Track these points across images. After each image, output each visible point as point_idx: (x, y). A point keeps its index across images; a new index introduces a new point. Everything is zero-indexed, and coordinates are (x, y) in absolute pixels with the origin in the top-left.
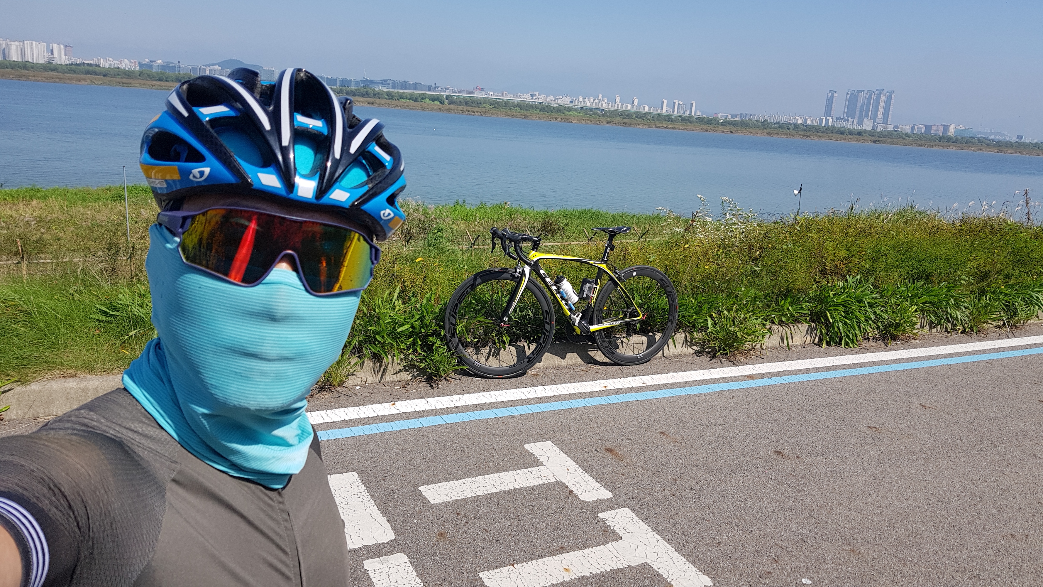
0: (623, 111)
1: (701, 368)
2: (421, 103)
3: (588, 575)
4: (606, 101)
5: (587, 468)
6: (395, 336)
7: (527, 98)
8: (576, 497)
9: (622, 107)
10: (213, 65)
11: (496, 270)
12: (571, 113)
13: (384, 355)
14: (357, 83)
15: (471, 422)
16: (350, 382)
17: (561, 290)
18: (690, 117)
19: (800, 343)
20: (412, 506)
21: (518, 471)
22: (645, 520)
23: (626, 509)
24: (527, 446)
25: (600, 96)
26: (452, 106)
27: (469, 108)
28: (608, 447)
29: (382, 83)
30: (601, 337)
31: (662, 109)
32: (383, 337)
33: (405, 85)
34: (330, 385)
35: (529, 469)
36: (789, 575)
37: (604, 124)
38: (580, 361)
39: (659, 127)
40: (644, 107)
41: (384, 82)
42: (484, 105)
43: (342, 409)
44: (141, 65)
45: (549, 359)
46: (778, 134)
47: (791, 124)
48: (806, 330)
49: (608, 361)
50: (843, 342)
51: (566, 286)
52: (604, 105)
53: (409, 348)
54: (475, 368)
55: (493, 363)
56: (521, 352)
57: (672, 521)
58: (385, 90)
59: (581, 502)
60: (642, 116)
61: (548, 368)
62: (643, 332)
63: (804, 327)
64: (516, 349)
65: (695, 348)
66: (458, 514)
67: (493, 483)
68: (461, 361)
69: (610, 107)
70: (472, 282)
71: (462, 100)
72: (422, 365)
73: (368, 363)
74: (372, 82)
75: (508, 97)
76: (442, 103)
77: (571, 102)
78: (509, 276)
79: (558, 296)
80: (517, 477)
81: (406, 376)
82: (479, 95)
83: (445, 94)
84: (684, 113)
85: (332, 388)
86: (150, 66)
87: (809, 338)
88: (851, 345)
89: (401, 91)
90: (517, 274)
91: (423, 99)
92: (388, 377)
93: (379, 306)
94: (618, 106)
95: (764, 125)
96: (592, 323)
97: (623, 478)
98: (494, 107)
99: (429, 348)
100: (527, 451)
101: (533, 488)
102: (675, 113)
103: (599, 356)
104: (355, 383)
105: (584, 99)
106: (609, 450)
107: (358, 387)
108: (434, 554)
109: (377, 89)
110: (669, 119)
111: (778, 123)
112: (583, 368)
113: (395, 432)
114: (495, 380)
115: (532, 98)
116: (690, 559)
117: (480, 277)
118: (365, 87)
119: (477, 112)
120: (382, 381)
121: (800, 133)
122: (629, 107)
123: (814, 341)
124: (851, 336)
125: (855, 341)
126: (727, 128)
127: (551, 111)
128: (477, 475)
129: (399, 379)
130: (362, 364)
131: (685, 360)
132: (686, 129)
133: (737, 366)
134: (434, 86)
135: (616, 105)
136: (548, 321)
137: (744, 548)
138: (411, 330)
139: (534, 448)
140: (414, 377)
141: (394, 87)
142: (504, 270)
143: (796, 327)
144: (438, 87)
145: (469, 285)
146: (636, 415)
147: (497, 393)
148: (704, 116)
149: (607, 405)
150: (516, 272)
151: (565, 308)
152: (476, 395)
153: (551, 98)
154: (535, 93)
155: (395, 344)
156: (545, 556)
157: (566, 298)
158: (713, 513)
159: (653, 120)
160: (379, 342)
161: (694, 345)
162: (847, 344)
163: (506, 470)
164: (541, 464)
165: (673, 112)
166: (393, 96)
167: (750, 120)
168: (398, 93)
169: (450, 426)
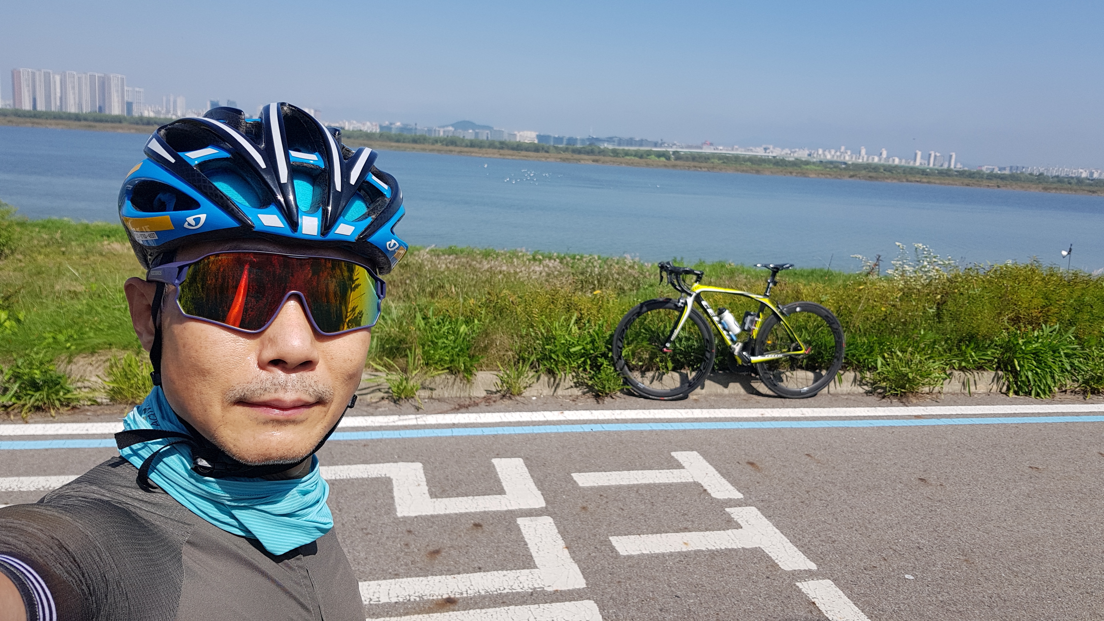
0: (868, 164)
1: (868, 405)
2: (646, 160)
3: (704, 549)
4: (849, 153)
5: (725, 474)
6: (568, 355)
7: (759, 152)
8: (709, 494)
9: (868, 160)
10: (447, 126)
11: (661, 300)
12: (808, 167)
13: (557, 372)
14: (583, 141)
15: (627, 431)
16: (526, 393)
17: (722, 321)
18: (949, 170)
19: (985, 391)
20: (563, 486)
21: (661, 471)
22: (768, 517)
23: (753, 508)
24: (673, 454)
25: (843, 149)
26: (679, 162)
27: (696, 164)
28: (751, 461)
29: (608, 141)
30: (763, 369)
31: (915, 160)
32: (558, 356)
33: (630, 142)
34: (511, 394)
35: (671, 470)
36: (893, 571)
37: (847, 179)
38: (742, 391)
39: (911, 181)
40: (894, 160)
41: (610, 140)
42: (712, 160)
43: (518, 413)
44: (381, 127)
45: (711, 387)
46: (1056, 189)
47: (1072, 178)
48: (992, 377)
49: (771, 393)
50: (1033, 392)
51: (728, 317)
52: (847, 158)
53: (579, 367)
54: (639, 389)
55: (656, 387)
56: (684, 378)
57: (794, 521)
58: (611, 147)
59: (712, 499)
60: (891, 170)
61: (710, 395)
62: (810, 367)
63: (989, 375)
64: (680, 375)
65: (866, 387)
66: (601, 495)
67: (636, 477)
68: (627, 381)
69: (854, 159)
70: (638, 310)
71: (689, 156)
72: (590, 383)
73: (544, 378)
74: (597, 140)
75: (740, 152)
76: (668, 158)
77: (810, 155)
78: (672, 306)
79: (720, 326)
80: (659, 475)
81: (577, 392)
82: (707, 150)
83: (671, 150)
84: (942, 166)
85: (512, 396)
86: (389, 128)
87: (995, 387)
88: (1042, 396)
89: (626, 148)
90: (680, 304)
91: (648, 155)
92: (560, 392)
93: (556, 328)
94: (863, 158)
95: (1040, 179)
96: (753, 355)
97: (758, 485)
98: (724, 162)
99: (597, 367)
100: (672, 457)
101: (671, 485)
102: (931, 165)
103: (762, 388)
104: (532, 394)
105: (824, 151)
106: (752, 464)
107: (534, 398)
108: (575, 520)
109: (602, 147)
110: (923, 172)
111: (1057, 177)
112: (745, 398)
113: (559, 433)
114: (656, 401)
115: (766, 152)
116: (802, 549)
117: (646, 306)
118: (590, 145)
119: (704, 167)
120: (555, 394)
121: (1084, 188)
122: (876, 159)
123: (1001, 389)
124: (1042, 387)
125: (1047, 392)
126: (994, 182)
127: (786, 166)
128: (624, 470)
129: (570, 394)
130: (538, 378)
131: (853, 398)
132: (944, 184)
133: (907, 406)
134: (660, 142)
135: (861, 158)
136: (708, 349)
137: (857, 547)
138: (583, 351)
139: (678, 455)
140: (584, 393)
141: (619, 144)
142: (668, 300)
143: (980, 374)
144: (664, 143)
145: (635, 312)
146: (786, 439)
147: (656, 411)
148: (966, 169)
149: (759, 429)
150: (679, 302)
151: (727, 338)
152: (636, 411)
153: (787, 151)
154: (768, 146)
155: (567, 362)
156: (669, 532)
157: (727, 328)
158: (837, 519)
159: (904, 173)
160: (554, 360)
161: (864, 385)
162: (1038, 394)
163: (651, 468)
164: (683, 468)
165: (929, 164)
166: (618, 154)
167: (1022, 173)
168: (623, 150)
169: (609, 433)
